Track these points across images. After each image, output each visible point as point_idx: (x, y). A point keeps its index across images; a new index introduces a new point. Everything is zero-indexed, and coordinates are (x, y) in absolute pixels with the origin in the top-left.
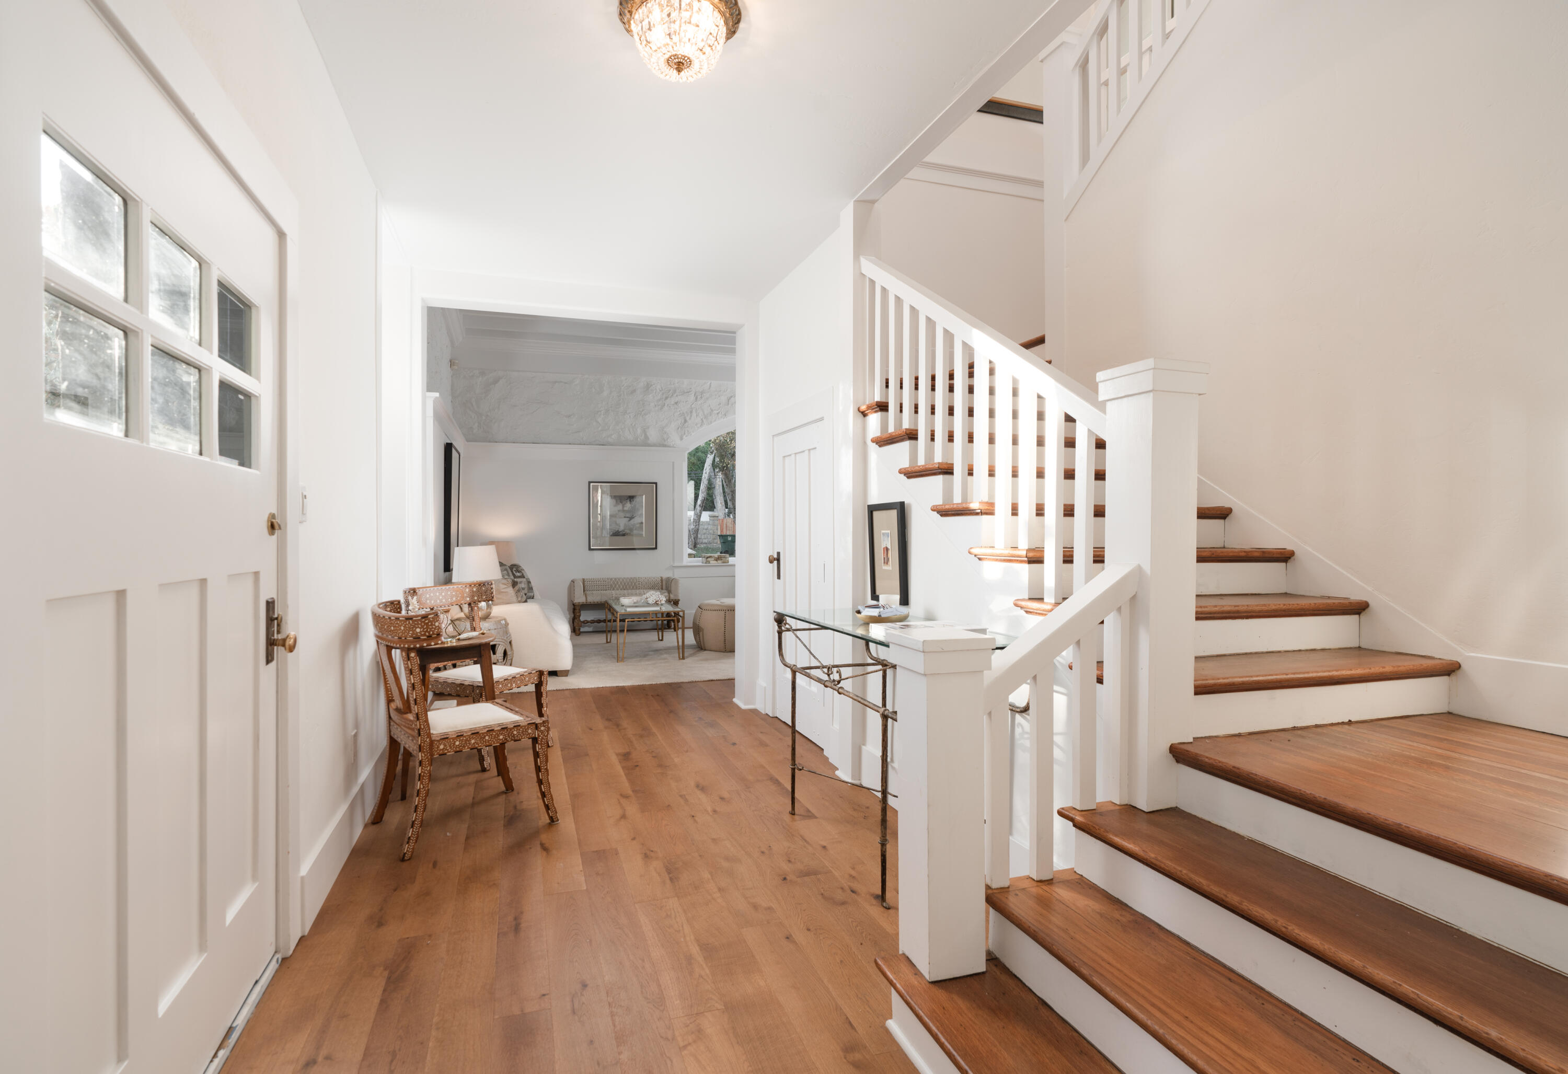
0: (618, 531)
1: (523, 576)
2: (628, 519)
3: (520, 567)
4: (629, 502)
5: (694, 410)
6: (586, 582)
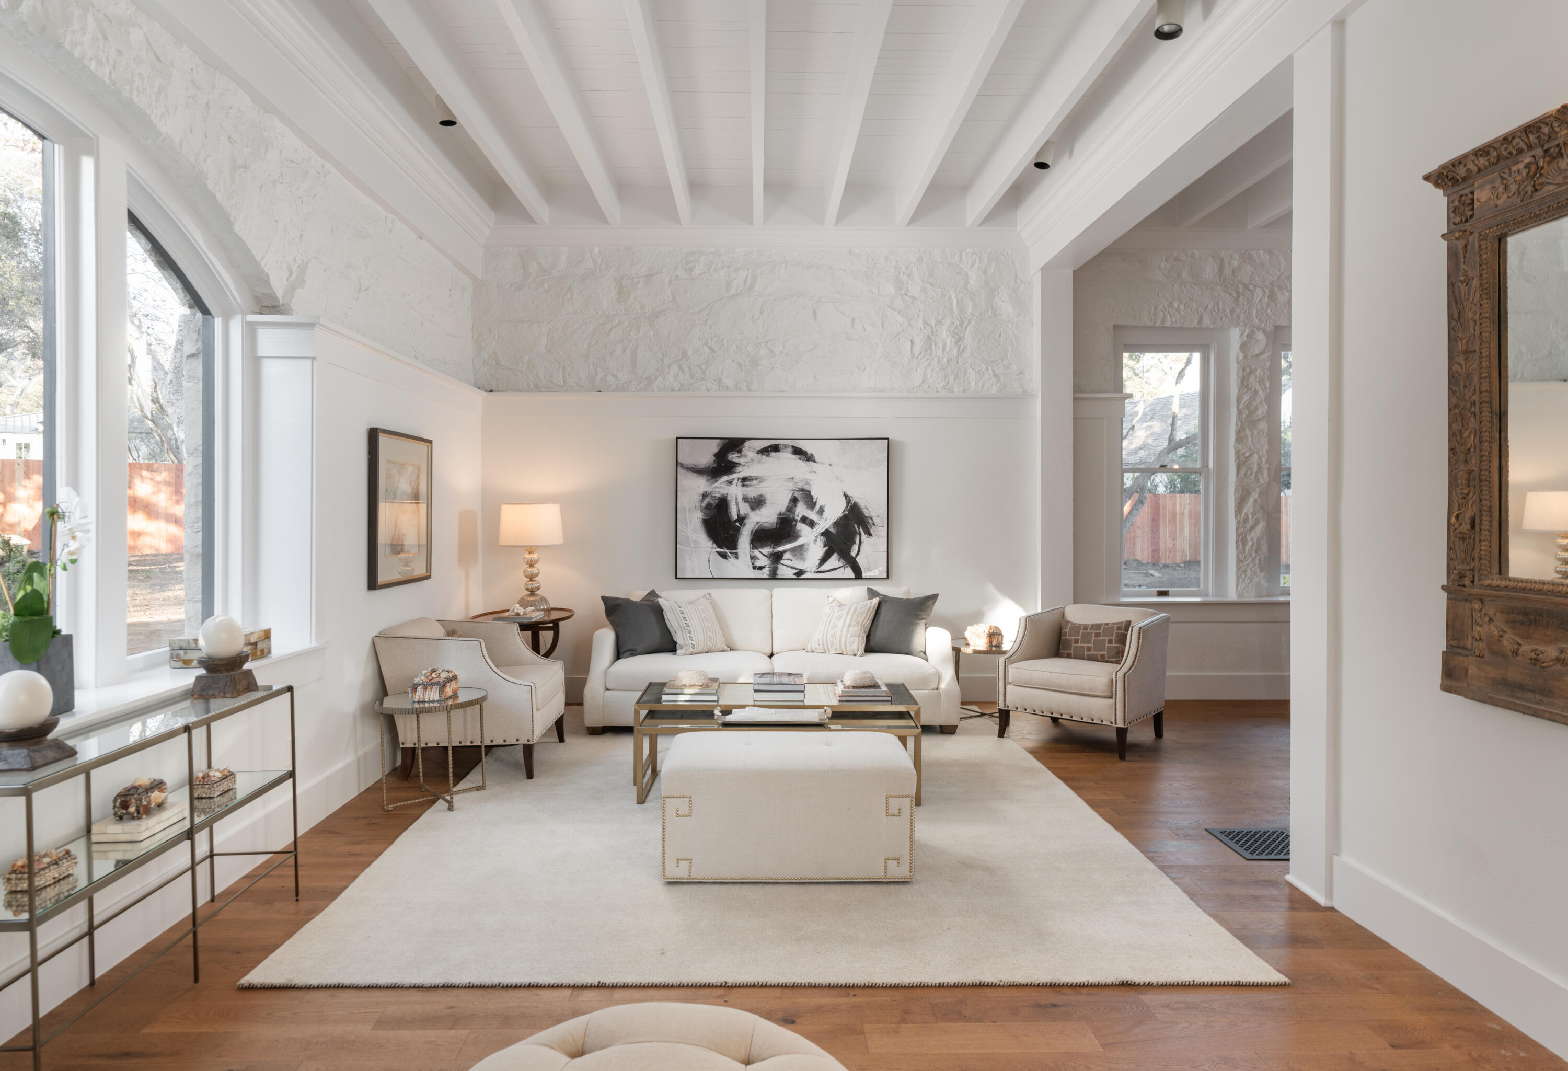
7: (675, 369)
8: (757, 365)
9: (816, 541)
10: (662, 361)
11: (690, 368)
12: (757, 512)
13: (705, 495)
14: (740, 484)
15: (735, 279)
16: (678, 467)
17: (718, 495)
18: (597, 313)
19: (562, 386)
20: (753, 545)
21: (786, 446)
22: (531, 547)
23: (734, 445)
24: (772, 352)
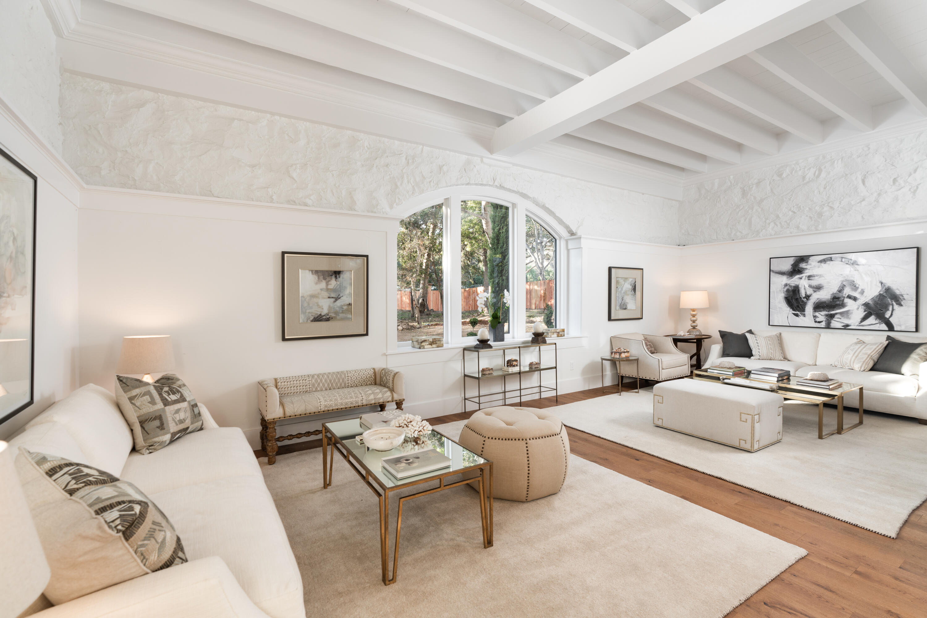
0: (320, 315)
1: (182, 399)
2: (333, 300)
3: (178, 380)
4: (334, 279)
5: (405, 176)
6: (279, 384)
7: (772, 225)
8: (822, 216)
9: (858, 308)
10: (765, 222)
11: (780, 223)
12: (818, 293)
13: (786, 285)
14: (807, 279)
15: (807, 174)
16: (771, 272)
17: (793, 285)
18: (732, 205)
19: (716, 240)
20: (815, 310)
21: (836, 258)
22: (694, 309)
23: (803, 259)
24: (831, 208)
